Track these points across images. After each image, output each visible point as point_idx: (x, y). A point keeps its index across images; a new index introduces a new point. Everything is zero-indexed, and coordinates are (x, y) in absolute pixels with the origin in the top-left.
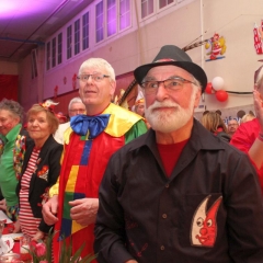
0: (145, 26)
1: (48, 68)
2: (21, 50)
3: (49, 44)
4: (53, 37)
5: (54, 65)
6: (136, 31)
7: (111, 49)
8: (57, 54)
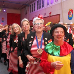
0: (63, 2)
1: (30, 12)
2: (22, 7)
3: (31, 5)
4: (32, 3)
5: (32, 11)
6: (60, 3)
7: (52, 8)
8: (33, 8)
